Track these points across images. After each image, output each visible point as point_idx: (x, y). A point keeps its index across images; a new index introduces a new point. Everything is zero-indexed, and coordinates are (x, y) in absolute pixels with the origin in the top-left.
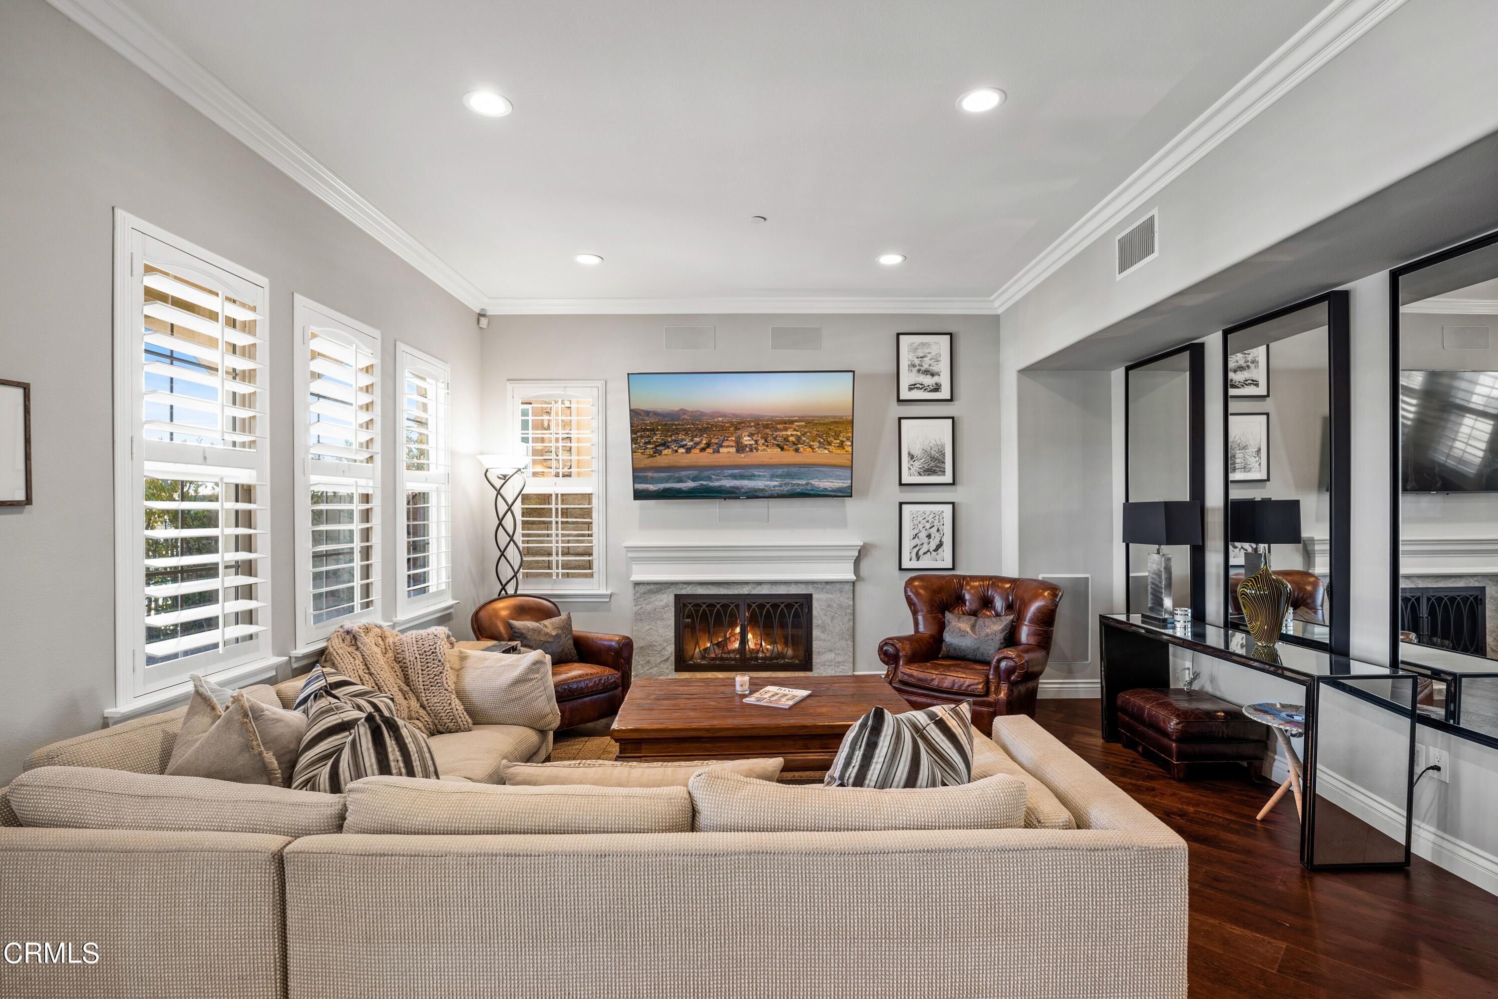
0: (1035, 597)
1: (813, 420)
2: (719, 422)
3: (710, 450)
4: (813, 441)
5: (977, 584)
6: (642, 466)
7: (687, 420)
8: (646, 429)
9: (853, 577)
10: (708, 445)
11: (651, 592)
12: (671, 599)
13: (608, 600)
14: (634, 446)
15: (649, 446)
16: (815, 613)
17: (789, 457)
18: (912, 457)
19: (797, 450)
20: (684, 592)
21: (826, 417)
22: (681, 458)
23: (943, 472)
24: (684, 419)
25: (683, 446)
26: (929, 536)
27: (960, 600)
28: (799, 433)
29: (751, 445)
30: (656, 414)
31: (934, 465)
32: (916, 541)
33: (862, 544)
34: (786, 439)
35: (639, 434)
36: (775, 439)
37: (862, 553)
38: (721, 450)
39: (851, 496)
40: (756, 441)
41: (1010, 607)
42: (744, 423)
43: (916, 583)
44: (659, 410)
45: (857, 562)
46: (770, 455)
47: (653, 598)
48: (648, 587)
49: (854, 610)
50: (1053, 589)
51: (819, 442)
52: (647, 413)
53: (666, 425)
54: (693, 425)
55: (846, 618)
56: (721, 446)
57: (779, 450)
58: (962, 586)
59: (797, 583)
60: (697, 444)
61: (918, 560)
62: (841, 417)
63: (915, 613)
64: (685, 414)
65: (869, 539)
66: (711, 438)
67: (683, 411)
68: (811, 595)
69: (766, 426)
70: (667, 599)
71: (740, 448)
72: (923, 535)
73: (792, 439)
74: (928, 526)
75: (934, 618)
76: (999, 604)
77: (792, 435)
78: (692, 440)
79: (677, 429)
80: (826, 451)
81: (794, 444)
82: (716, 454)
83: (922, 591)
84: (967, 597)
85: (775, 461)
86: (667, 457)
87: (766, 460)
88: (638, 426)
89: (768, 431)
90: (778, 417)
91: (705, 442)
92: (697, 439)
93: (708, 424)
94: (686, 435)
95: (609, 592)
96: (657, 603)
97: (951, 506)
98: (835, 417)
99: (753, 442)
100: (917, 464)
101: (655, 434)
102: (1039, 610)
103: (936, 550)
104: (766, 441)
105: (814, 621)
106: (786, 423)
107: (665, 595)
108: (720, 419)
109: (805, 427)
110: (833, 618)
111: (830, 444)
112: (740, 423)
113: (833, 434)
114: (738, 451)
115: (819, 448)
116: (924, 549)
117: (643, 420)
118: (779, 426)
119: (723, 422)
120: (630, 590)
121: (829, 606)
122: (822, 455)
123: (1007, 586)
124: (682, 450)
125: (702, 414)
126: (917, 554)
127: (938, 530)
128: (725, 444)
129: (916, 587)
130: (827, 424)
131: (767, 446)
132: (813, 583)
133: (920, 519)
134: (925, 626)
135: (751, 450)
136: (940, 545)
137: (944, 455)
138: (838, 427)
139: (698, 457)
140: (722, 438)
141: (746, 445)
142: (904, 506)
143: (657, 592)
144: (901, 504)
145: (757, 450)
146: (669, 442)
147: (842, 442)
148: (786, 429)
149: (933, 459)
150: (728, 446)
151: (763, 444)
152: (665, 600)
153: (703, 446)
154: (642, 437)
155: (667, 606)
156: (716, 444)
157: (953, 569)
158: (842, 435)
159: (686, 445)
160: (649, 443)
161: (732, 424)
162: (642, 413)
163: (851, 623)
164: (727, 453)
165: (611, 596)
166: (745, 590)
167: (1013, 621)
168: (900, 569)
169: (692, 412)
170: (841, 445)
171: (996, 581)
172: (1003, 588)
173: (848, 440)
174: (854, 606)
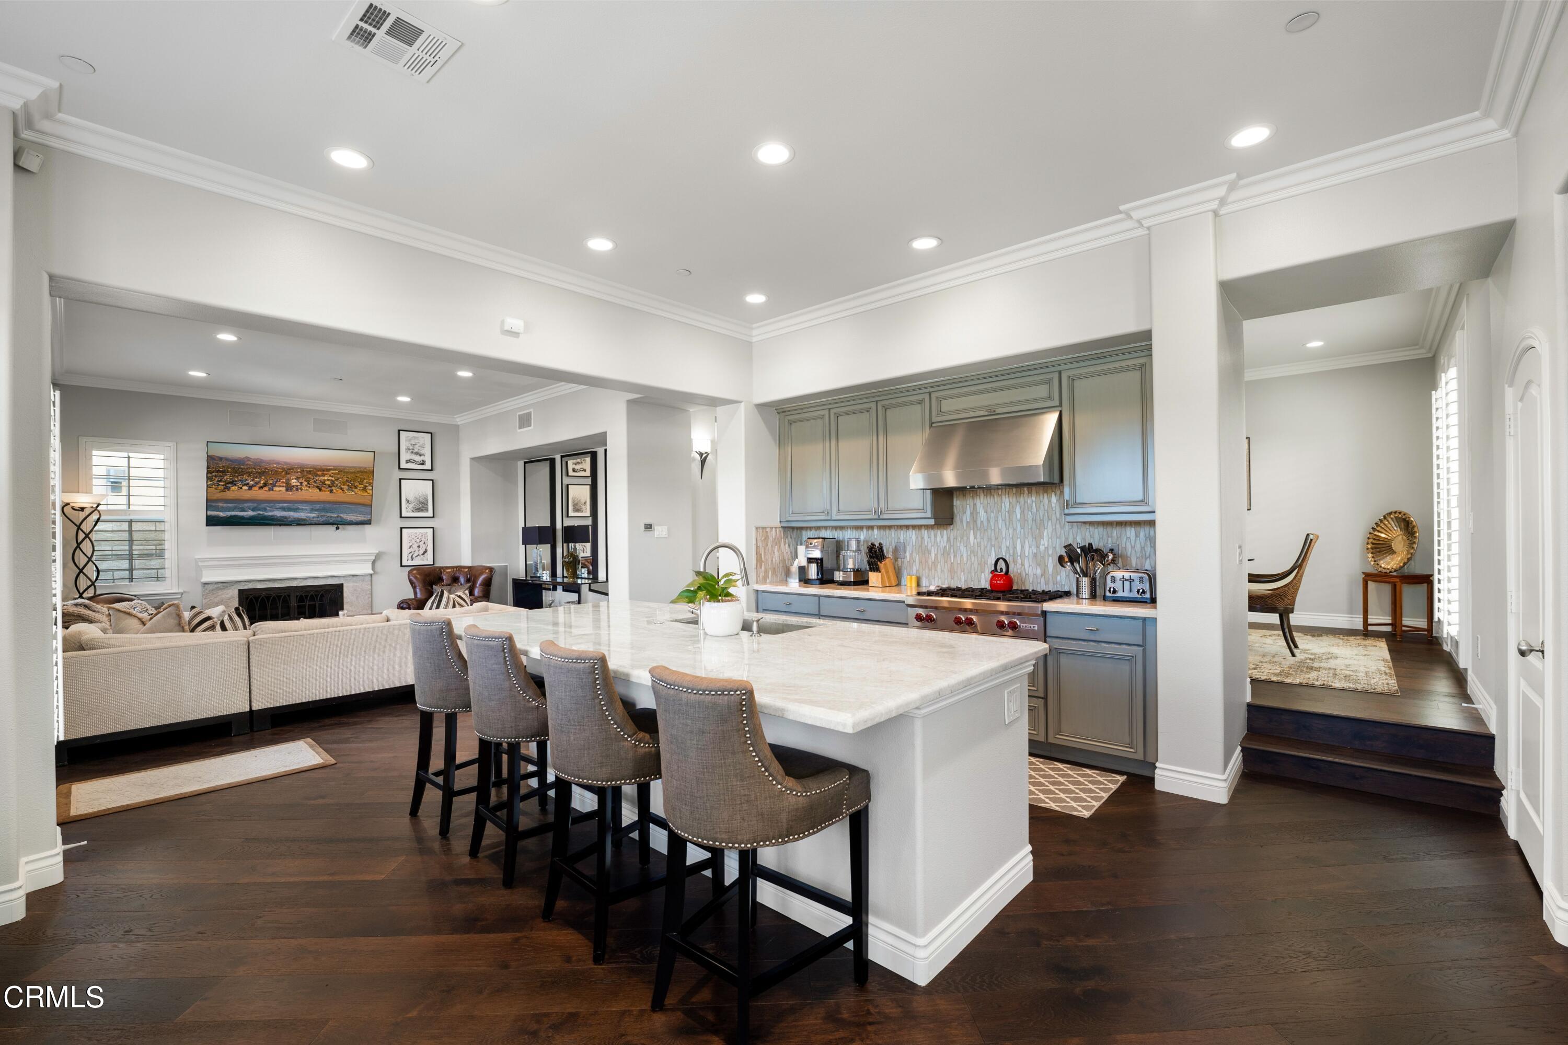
0: (481, 574)
1: (344, 469)
2: (274, 467)
3: (266, 489)
4: (344, 485)
5: (450, 570)
6: (215, 498)
7: (250, 465)
8: (219, 470)
9: (371, 572)
10: (265, 485)
11: (218, 589)
12: (236, 592)
13: (180, 596)
14: (209, 483)
15: (220, 483)
16: (345, 595)
17: (325, 496)
18: (408, 501)
19: (331, 491)
20: (246, 587)
21: (355, 467)
22: (245, 493)
23: (427, 510)
24: (248, 464)
25: (246, 485)
26: (419, 547)
27: (441, 579)
28: (333, 479)
29: (297, 486)
30: (227, 459)
31: (422, 506)
32: (411, 550)
33: (377, 552)
34: (324, 483)
35: (214, 474)
36: (315, 482)
37: (377, 558)
38: (275, 489)
39: (370, 524)
40: (301, 483)
41: (468, 581)
42: (292, 469)
43: (415, 572)
44: (230, 457)
45: (374, 563)
46: (311, 493)
47: (220, 593)
48: (216, 586)
49: (371, 591)
50: (491, 569)
51: (348, 486)
52: (221, 459)
53: (234, 468)
54: (255, 469)
55: (367, 597)
56: (275, 486)
57: (318, 490)
58: (441, 572)
59: (332, 577)
60: (257, 483)
61: (412, 560)
62: (365, 468)
63: (414, 588)
64: (248, 460)
65: (382, 549)
66: (268, 480)
67: (248, 459)
68: (342, 584)
69: (309, 472)
70: (234, 593)
71: (289, 488)
72: (415, 546)
73: (328, 482)
74: (418, 541)
75: (427, 589)
76: (462, 580)
77: (328, 480)
78: (253, 480)
79: (242, 471)
80: (353, 493)
81: (329, 486)
82: (271, 492)
83: (418, 576)
84: (444, 578)
85: (314, 498)
86: (234, 492)
87: (308, 498)
88: (213, 468)
89: (310, 476)
90: (318, 466)
91: (262, 482)
92: (257, 480)
93: (266, 468)
94: (249, 476)
95: (181, 591)
96: (224, 596)
97: (432, 529)
98: (360, 468)
99: (299, 484)
100: (411, 506)
101: (226, 475)
102: (484, 579)
103: (423, 554)
104: (308, 483)
105: (345, 600)
106: (324, 471)
107: (231, 590)
108: (275, 466)
109: (338, 474)
110: (357, 597)
111: (356, 487)
112: (290, 469)
113: (359, 480)
114: (287, 490)
115: (348, 490)
116: (416, 554)
117: (217, 464)
118: (318, 473)
119: (277, 468)
120: (199, 589)
121: (355, 590)
122: (349, 495)
123: (466, 570)
124: (245, 488)
125: (261, 461)
126: (412, 557)
127: (424, 543)
128: (278, 484)
129: (414, 574)
130: (355, 472)
131: (309, 487)
132: (344, 576)
133: (413, 537)
134: (421, 595)
135: (297, 490)
136: (425, 552)
137: (427, 501)
138: (362, 475)
139: (257, 493)
140: (275, 480)
141: (293, 486)
142: (403, 530)
143: (224, 588)
144: (401, 529)
145: (301, 489)
146: (235, 481)
147: (366, 486)
148: (324, 475)
149: (422, 503)
150: (280, 486)
151: (306, 486)
152: (231, 594)
153: (261, 485)
154: (216, 476)
155: (232, 597)
156: (271, 484)
157: (434, 564)
158: (365, 481)
159: (248, 484)
160: (221, 481)
161: (284, 469)
162: (217, 458)
163: (370, 599)
164: (279, 491)
165: (182, 594)
166: (294, 584)
167: (470, 586)
168: (401, 566)
169: (254, 459)
170: (365, 489)
171: (460, 568)
172: (464, 572)
173: (369, 485)
174: (371, 589)
